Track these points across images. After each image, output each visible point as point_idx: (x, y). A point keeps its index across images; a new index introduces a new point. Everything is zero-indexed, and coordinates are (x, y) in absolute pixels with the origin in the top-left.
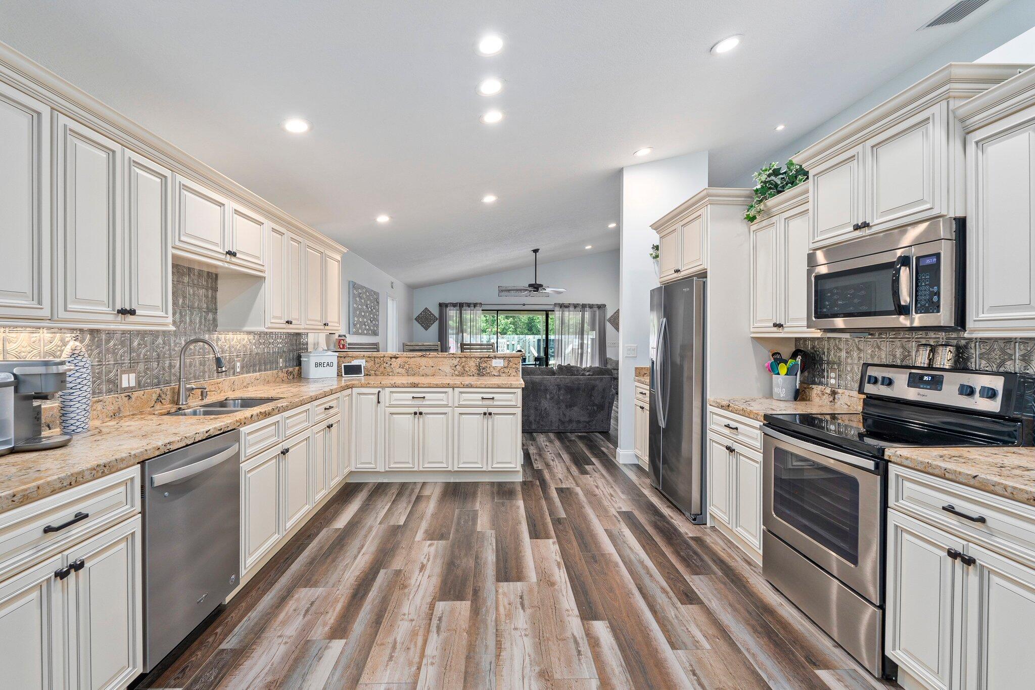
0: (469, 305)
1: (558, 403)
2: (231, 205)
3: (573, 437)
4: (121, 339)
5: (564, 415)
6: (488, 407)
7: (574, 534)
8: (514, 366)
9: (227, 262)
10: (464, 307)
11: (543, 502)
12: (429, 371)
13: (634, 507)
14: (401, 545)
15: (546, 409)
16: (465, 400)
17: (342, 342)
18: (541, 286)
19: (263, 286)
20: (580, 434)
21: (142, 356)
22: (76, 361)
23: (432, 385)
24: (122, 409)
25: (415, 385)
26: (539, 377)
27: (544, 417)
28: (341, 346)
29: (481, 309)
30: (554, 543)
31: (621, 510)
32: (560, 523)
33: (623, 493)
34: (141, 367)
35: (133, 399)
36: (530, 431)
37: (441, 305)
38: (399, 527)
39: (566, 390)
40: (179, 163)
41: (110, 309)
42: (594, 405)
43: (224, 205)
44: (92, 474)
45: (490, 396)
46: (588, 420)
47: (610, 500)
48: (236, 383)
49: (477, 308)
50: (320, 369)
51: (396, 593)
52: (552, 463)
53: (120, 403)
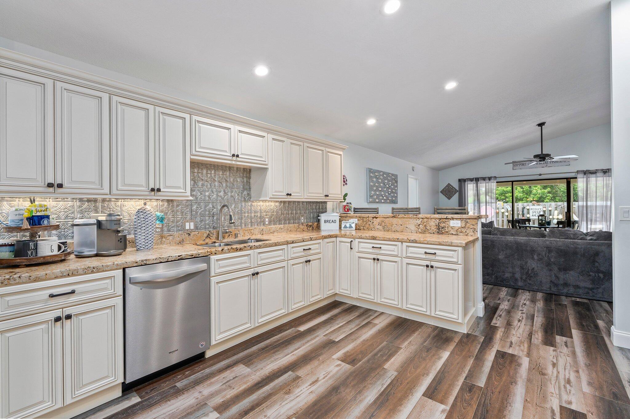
0: (484, 179)
1: (548, 264)
2: (235, 128)
3: (565, 301)
4: (186, 205)
5: (557, 277)
6: (431, 261)
7: (477, 410)
8: (472, 227)
9: (235, 161)
10: (480, 181)
11: (471, 361)
12: (399, 228)
13: (594, 410)
14: (319, 358)
15: (533, 269)
16: (411, 253)
17: (347, 207)
18: (548, 155)
19: (268, 173)
20: (578, 300)
21: (198, 214)
22: (139, 215)
23: (386, 239)
24: (184, 240)
25: (374, 238)
26: (524, 238)
27: (531, 277)
28: (346, 210)
29: (496, 181)
30: (443, 411)
31: (568, 406)
32: (470, 390)
33: (590, 384)
34: (198, 219)
35: (192, 236)
36: (517, 287)
37: (460, 180)
38: (334, 341)
39: (558, 253)
40: (193, 110)
41: (147, 189)
42: (599, 271)
43: (230, 129)
44: (85, 271)
45: (433, 251)
46: (591, 286)
47: (562, 387)
48: (264, 230)
49: (492, 181)
50: (327, 224)
51: (280, 394)
52: (516, 323)
53: (183, 237)
